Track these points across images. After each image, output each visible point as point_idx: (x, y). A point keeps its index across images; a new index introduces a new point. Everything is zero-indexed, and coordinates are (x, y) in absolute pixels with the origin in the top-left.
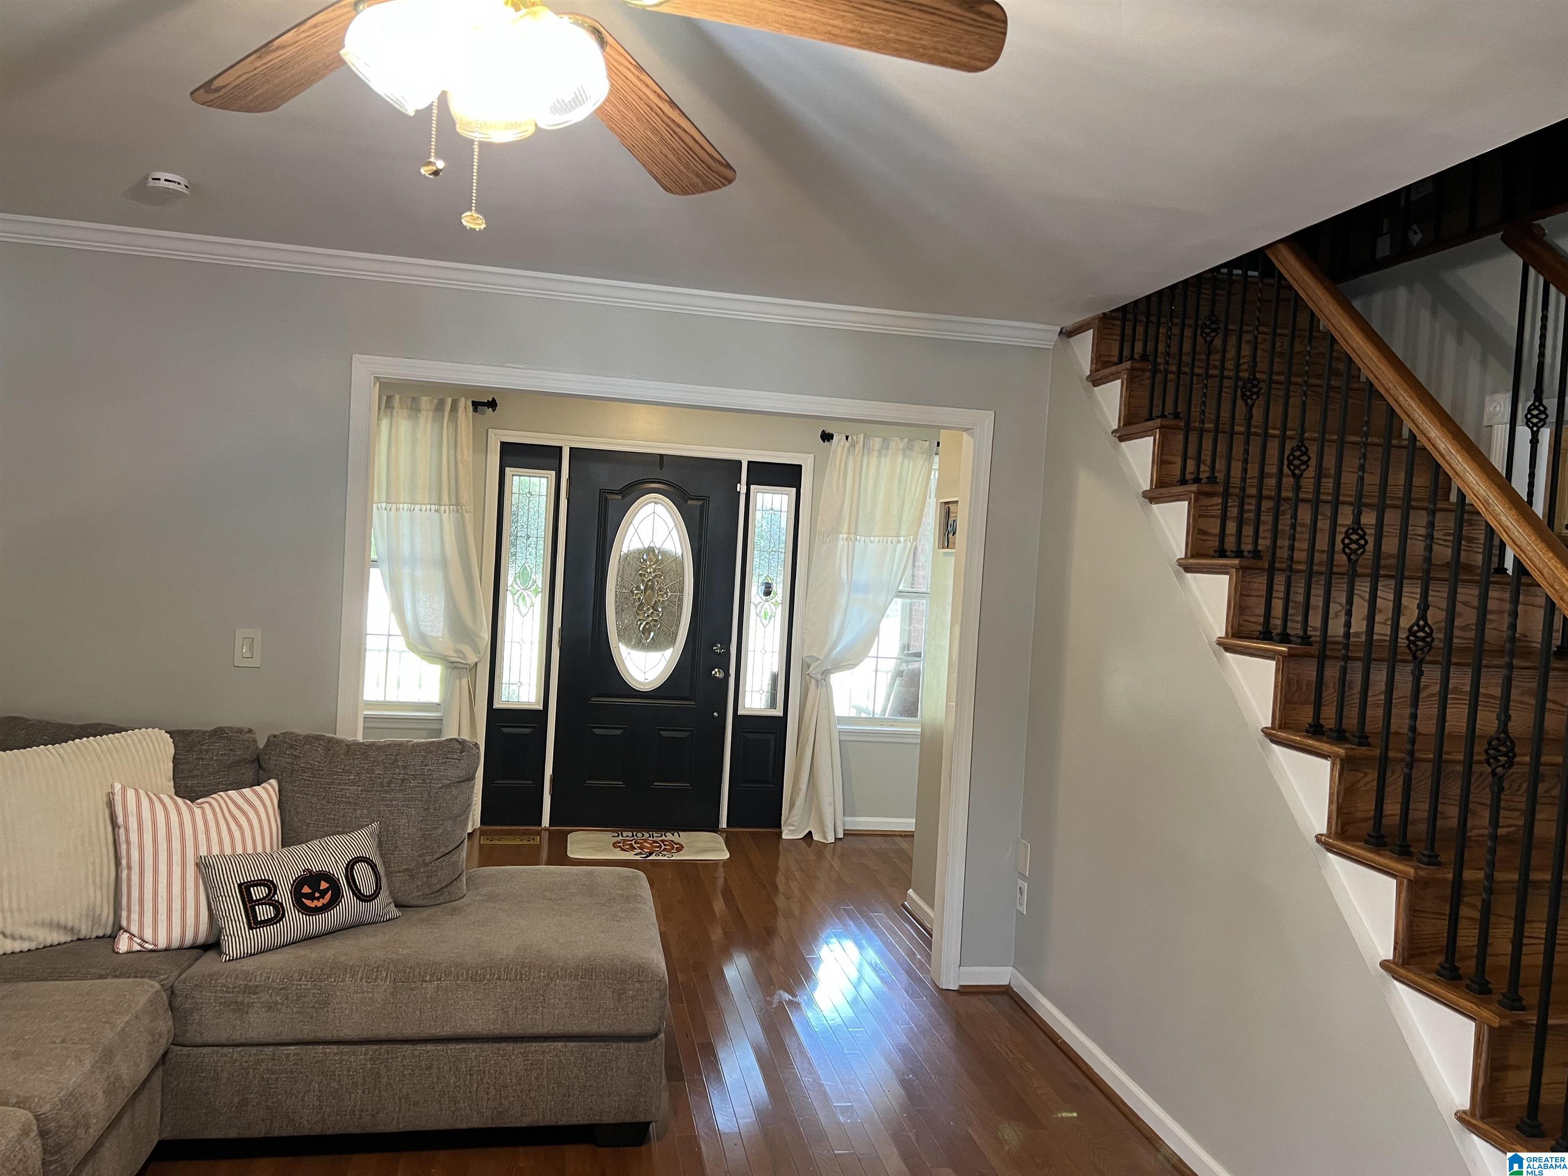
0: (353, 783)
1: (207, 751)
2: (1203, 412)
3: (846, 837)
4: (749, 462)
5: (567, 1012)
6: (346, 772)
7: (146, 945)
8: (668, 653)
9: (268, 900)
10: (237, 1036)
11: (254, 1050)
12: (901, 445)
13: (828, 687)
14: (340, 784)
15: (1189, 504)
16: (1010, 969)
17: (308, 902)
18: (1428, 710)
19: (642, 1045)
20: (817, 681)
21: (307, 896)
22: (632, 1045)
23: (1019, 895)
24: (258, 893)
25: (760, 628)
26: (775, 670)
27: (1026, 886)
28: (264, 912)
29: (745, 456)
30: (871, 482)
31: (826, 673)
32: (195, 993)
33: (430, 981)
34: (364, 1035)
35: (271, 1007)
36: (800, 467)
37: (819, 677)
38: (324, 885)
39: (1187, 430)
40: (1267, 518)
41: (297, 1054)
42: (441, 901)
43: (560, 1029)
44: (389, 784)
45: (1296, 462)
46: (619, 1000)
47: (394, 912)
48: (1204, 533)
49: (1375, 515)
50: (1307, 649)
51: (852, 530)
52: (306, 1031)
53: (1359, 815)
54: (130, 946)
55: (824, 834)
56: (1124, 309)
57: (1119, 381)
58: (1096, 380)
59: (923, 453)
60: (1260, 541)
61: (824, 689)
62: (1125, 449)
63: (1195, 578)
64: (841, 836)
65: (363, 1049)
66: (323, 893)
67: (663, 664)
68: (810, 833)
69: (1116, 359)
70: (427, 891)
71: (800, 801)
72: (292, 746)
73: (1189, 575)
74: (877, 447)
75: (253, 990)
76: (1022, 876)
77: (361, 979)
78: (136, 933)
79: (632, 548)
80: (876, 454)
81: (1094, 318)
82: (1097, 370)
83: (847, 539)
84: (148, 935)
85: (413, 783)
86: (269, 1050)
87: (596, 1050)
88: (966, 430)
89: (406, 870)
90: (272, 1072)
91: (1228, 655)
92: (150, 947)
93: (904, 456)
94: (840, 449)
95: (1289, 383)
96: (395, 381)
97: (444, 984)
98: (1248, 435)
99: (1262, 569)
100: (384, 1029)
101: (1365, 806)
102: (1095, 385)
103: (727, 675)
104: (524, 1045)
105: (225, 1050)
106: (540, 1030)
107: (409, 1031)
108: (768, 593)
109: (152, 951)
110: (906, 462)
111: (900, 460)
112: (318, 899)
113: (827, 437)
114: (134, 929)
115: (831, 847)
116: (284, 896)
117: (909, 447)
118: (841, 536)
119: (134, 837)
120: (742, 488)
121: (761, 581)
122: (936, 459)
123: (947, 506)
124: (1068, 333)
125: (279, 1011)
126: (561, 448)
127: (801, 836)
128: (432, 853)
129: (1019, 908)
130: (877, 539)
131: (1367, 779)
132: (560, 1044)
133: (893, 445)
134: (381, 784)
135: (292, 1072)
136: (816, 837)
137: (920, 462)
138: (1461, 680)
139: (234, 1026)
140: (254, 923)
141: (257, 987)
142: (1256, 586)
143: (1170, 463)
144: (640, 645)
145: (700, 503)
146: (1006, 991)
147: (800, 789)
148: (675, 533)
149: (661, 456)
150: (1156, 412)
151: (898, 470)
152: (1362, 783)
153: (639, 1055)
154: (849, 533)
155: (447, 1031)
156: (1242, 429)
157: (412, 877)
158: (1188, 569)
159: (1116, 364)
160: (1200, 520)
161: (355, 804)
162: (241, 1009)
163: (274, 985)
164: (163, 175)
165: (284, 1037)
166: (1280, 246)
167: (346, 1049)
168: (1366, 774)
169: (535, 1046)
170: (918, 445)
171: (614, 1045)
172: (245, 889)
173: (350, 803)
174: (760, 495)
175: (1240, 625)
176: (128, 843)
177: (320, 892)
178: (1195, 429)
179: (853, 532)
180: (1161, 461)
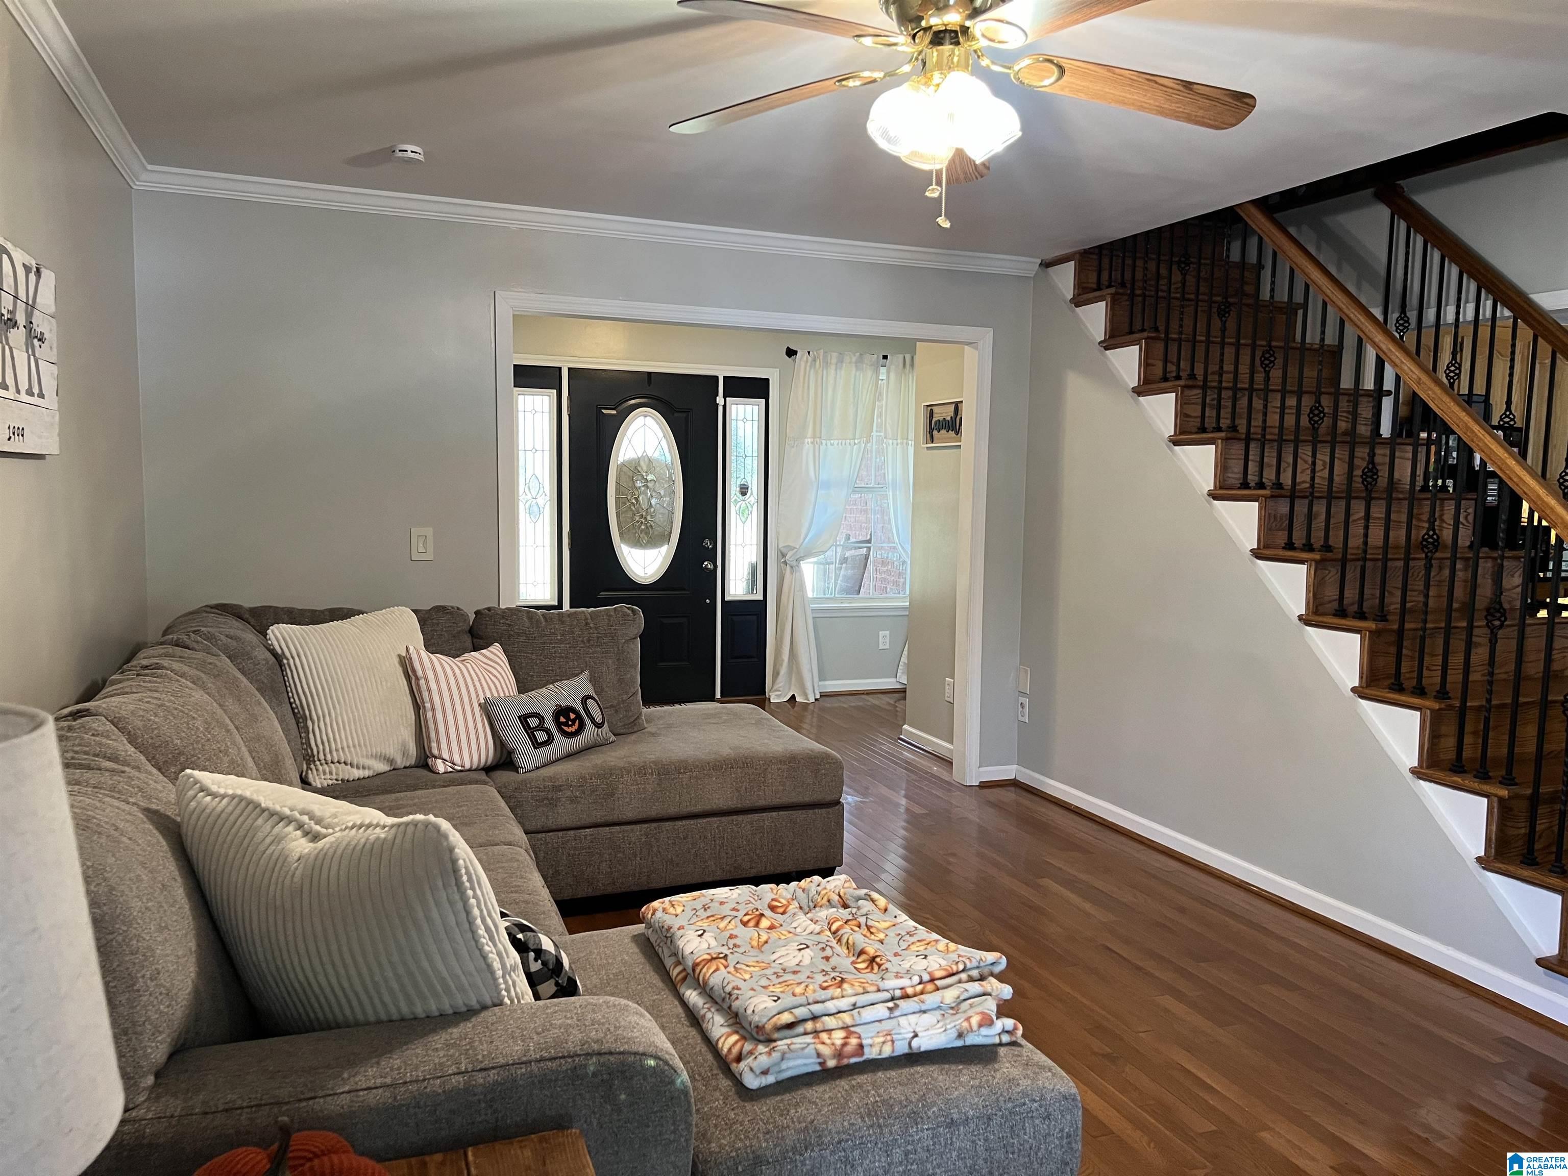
0: (561, 641)
1: (438, 624)
2: (1181, 326)
3: (823, 698)
4: (725, 377)
5: (781, 788)
6: (554, 634)
7: (456, 767)
8: (664, 549)
9: (541, 727)
10: (550, 824)
11: (560, 834)
12: (854, 359)
13: (800, 571)
14: (551, 643)
15: (1177, 396)
16: (1015, 766)
17: (566, 728)
18: (1357, 530)
19: (830, 810)
20: (792, 567)
21: (563, 723)
22: (824, 811)
23: (1020, 709)
24: (533, 722)
25: (740, 523)
26: (754, 560)
27: (1026, 701)
28: (541, 736)
29: (721, 372)
30: (830, 393)
31: (798, 560)
32: (516, 794)
33: (685, 773)
34: (640, 817)
35: (573, 800)
36: (767, 380)
37: (794, 563)
38: (572, 716)
39: (1167, 340)
40: (1227, 404)
41: (592, 835)
42: (636, 729)
43: (776, 801)
44: (589, 641)
45: (1267, 362)
46: (816, 777)
47: (613, 738)
48: (1187, 416)
49: (1295, 399)
50: (1282, 492)
51: (818, 435)
52: (598, 815)
53: (1326, 599)
54: (446, 768)
55: (806, 695)
56: (1100, 247)
57: (1104, 303)
58: (1079, 300)
59: (871, 365)
60: (1222, 421)
61: (798, 574)
62: (1111, 357)
63: (1184, 451)
64: (818, 697)
65: (638, 827)
66: (574, 721)
67: (660, 560)
68: (793, 697)
69: (1094, 286)
70: (627, 722)
71: (783, 670)
72: (503, 617)
73: (1177, 448)
74: (834, 361)
75: (558, 788)
76: (1022, 694)
77: (635, 775)
78: (448, 759)
79: (627, 458)
80: (833, 367)
81: (1075, 253)
82: (1079, 295)
83: (812, 443)
84: (457, 759)
85: (606, 640)
86: (572, 833)
87: (799, 815)
88: (969, 344)
89: (612, 706)
90: (575, 849)
91: (1215, 502)
92: (459, 768)
93: (857, 368)
94: (803, 364)
95: (1197, 300)
96: (522, 313)
97: (694, 775)
98: (1208, 342)
99: (1240, 439)
100: (654, 811)
101: (1331, 592)
102: (1077, 306)
103: (715, 566)
104: (750, 816)
105: (539, 836)
106: (762, 803)
107: (672, 810)
108: (744, 493)
109: (461, 771)
110: (858, 373)
111: (854, 372)
112: (571, 726)
113: (791, 353)
114: (446, 755)
115: (811, 707)
116: (550, 724)
117: (860, 360)
118: (806, 440)
119: (433, 686)
120: (720, 400)
121: (738, 483)
122: (883, 370)
123: (929, 408)
124: (1047, 265)
125: (579, 802)
126: (560, 368)
127: (786, 699)
128: (627, 693)
129: (1021, 718)
130: (836, 442)
131: (1330, 575)
132: (774, 814)
133: (847, 359)
134: (582, 641)
135: (589, 848)
136: (798, 699)
137: (869, 373)
138: (1378, 511)
139: (547, 817)
140: (537, 745)
141: (561, 786)
142: (1233, 451)
143: (1153, 365)
144: (637, 543)
145: (684, 415)
146: (1014, 784)
147: (783, 660)
148: (664, 443)
149: (649, 373)
150: (1137, 325)
151: (853, 380)
152: (1327, 578)
153: (829, 818)
154: (814, 437)
155: (699, 808)
156: (1203, 338)
157: (616, 711)
158: (1176, 443)
159: (1095, 290)
160: (1185, 406)
161: (566, 657)
162: (552, 803)
163: (573, 784)
164: (410, 148)
165: (583, 822)
166: (1247, 205)
167: (628, 828)
168: (1330, 572)
169: (756, 816)
170: (868, 358)
171: (811, 811)
172: (523, 719)
173: (562, 657)
174: (734, 407)
175: (1224, 480)
176: (429, 690)
177: (572, 720)
178: (1174, 340)
179: (817, 436)
180: (1146, 363)
